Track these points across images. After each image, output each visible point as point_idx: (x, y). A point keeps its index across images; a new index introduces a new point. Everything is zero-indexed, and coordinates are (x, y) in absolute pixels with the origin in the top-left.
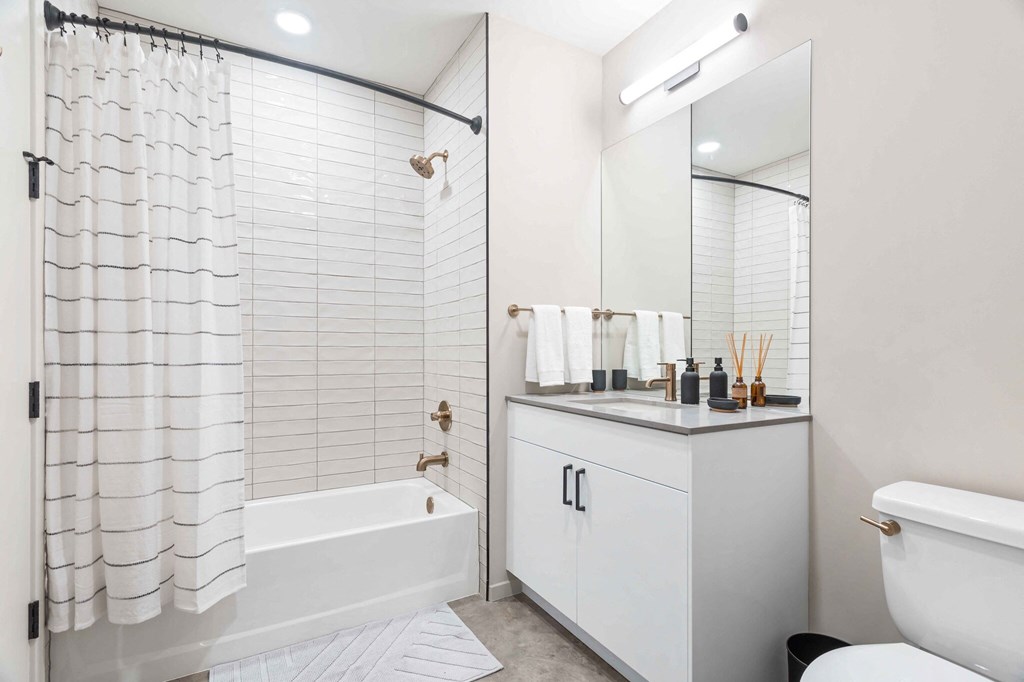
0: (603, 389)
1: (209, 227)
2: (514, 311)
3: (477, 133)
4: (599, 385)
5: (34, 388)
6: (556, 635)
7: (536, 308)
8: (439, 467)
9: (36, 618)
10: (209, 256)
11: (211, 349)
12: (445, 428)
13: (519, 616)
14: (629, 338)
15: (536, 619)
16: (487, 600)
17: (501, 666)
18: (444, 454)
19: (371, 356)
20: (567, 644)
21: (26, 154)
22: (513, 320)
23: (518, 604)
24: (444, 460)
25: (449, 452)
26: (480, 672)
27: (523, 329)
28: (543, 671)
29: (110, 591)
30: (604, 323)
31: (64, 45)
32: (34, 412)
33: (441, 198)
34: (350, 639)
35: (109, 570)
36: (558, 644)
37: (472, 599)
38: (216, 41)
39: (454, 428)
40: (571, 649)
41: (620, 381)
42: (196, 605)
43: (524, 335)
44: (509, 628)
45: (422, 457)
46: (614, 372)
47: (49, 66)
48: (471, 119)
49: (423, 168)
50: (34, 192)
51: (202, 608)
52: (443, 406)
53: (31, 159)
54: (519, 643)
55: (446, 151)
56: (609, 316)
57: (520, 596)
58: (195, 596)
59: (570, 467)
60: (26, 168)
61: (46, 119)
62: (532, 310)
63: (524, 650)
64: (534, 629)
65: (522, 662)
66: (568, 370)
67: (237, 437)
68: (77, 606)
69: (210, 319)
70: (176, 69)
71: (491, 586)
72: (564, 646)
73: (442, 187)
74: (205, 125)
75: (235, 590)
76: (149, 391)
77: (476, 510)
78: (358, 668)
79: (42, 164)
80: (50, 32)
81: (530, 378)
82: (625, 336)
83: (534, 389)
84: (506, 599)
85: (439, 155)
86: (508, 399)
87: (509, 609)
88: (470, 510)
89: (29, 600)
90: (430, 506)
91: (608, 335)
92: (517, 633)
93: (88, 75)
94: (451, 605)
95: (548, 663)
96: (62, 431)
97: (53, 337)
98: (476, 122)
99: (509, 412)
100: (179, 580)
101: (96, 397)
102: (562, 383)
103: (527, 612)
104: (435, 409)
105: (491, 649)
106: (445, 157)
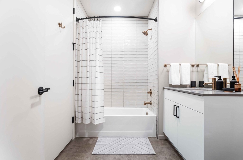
0: (195, 86)
1: (98, 52)
2: (165, 65)
3: (156, 22)
4: (193, 85)
5: (73, 81)
6: (173, 151)
7: (171, 64)
8: (150, 105)
9: (73, 119)
10: (98, 57)
11: (98, 75)
12: (151, 96)
13: (165, 144)
14: (205, 72)
15: (169, 146)
16: (158, 138)
17: (155, 153)
18: (151, 102)
19: (135, 78)
20: (176, 154)
21: (72, 43)
22: (165, 68)
23: (166, 142)
24: (150, 103)
25: (152, 101)
26: (150, 153)
27: (168, 70)
28: (166, 158)
29: (83, 118)
30: (196, 68)
31: (79, 24)
32: (73, 86)
33: (151, 40)
34: (124, 138)
35: (83, 113)
36: (173, 153)
37: (154, 137)
38: (100, 16)
39: (153, 95)
40: (177, 156)
41: (201, 84)
42: (95, 123)
43: (168, 72)
44: (161, 146)
45: (145, 102)
46: (199, 82)
47: (76, 28)
48: (154, 19)
49: (146, 33)
50: (74, 49)
51: (96, 124)
52: (151, 90)
53: (73, 44)
54: (162, 150)
55: (151, 28)
56: (198, 66)
57: (167, 140)
58: (95, 121)
59: (176, 106)
60: (73, 45)
61: (76, 37)
62: (170, 65)
63: (163, 152)
64: (168, 148)
65: (161, 155)
66: (181, 81)
67: (103, 92)
68: (79, 119)
69: (98, 69)
70: (94, 24)
71: (159, 135)
72: (175, 155)
73: (151, 37)
74: (98, 33)
75: (103, 122)
76: (88, 82)
77: (156, 116)
78: (123, 144)
79: (75, 44)
80: (77, 23)
81: (170, 83)
82: (204, 72)
83: (171, 86)
84: (163, 140)
85: (150, 30)
86: (164, 88)
87: (163, 142)
88: (154, 115)
89: (72, 116)
90: (147, 114)
91: (198, 71)
92: (163, 148)
93: (81, 28)
94: (148, 137)
95: (168, 157)
96: (77, 89)
97: (76, 73)
98: (156, 19)
99: (164, 91)
100: (93, 118)
101: (82, 83)
102: (179, 84)
103: (168, 144)
104: (149, 91)
105: (154, 149)
106: (151, 30)
